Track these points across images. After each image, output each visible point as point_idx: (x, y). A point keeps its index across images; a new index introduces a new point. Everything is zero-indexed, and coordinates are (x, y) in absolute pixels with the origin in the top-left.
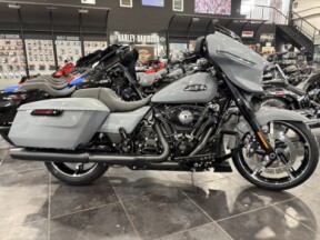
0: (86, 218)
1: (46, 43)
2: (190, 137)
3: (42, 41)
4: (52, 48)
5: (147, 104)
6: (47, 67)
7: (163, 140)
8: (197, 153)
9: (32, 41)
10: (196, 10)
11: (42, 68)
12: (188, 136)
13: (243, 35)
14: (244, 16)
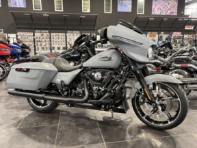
0: (34, 130)
1: (62, 35)
2: (102, 89)
3: (60, 34)
4: (64, 38)
5: (80, 68)
6: (61, 48)
7: (86, 90)
8: (105, 99)
9: (54, 34)
10: (153, 13)
11: (59, 48)
12: (101, 88)
13: (186, 28)
14: (188, 16)
